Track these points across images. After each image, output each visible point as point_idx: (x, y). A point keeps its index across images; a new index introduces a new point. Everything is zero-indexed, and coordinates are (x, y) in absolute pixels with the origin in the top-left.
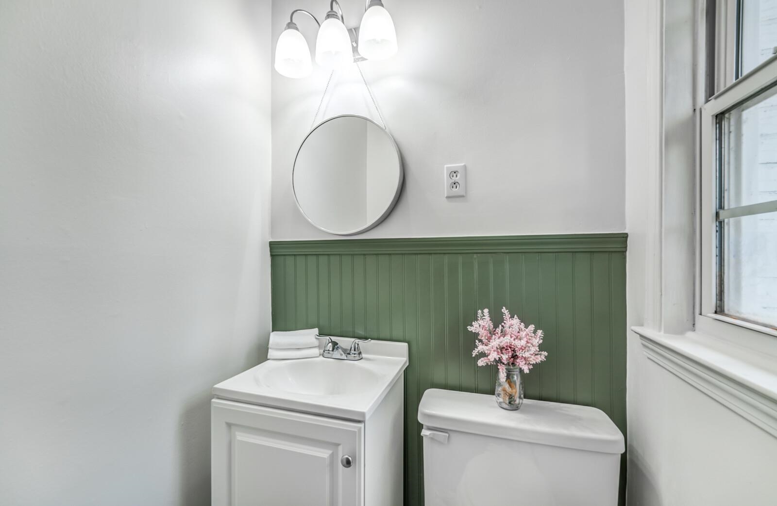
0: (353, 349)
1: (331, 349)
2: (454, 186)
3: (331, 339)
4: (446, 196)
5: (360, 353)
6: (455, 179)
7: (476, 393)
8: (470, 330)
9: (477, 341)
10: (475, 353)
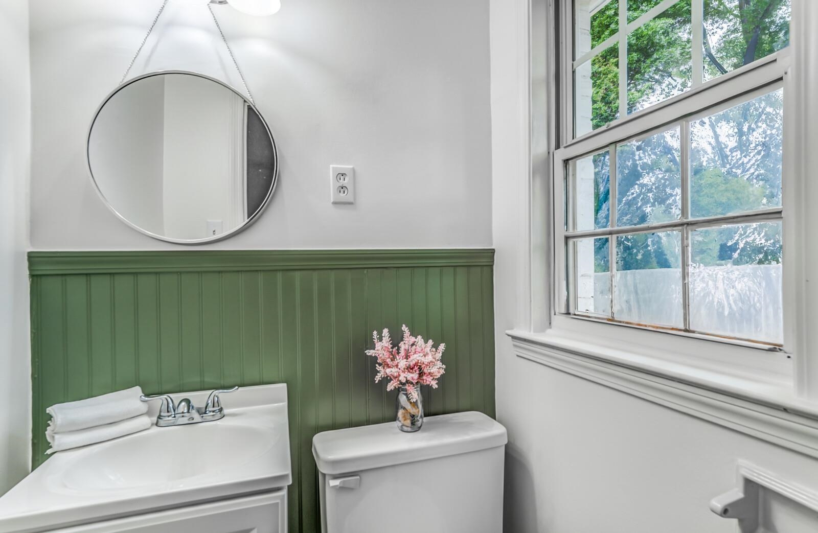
0: (210, 404)
1: (186, 411)
2: (342, 191)
3: (169, 397)
4: (332, 201)
5: (221, 410)
6: (342, 183)
7: (367, 425)
8: (369, 354)
9: (377, 365)
10: (378, 379)
